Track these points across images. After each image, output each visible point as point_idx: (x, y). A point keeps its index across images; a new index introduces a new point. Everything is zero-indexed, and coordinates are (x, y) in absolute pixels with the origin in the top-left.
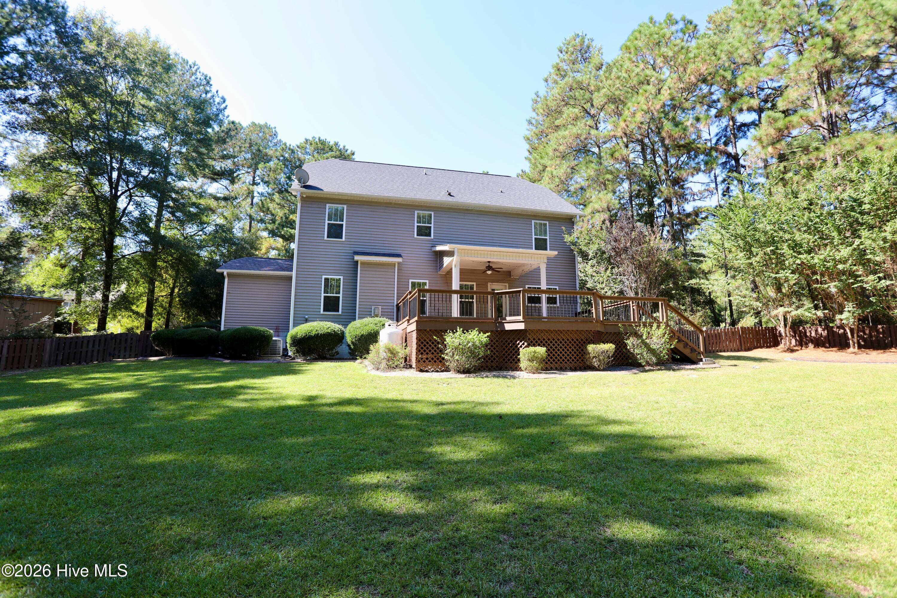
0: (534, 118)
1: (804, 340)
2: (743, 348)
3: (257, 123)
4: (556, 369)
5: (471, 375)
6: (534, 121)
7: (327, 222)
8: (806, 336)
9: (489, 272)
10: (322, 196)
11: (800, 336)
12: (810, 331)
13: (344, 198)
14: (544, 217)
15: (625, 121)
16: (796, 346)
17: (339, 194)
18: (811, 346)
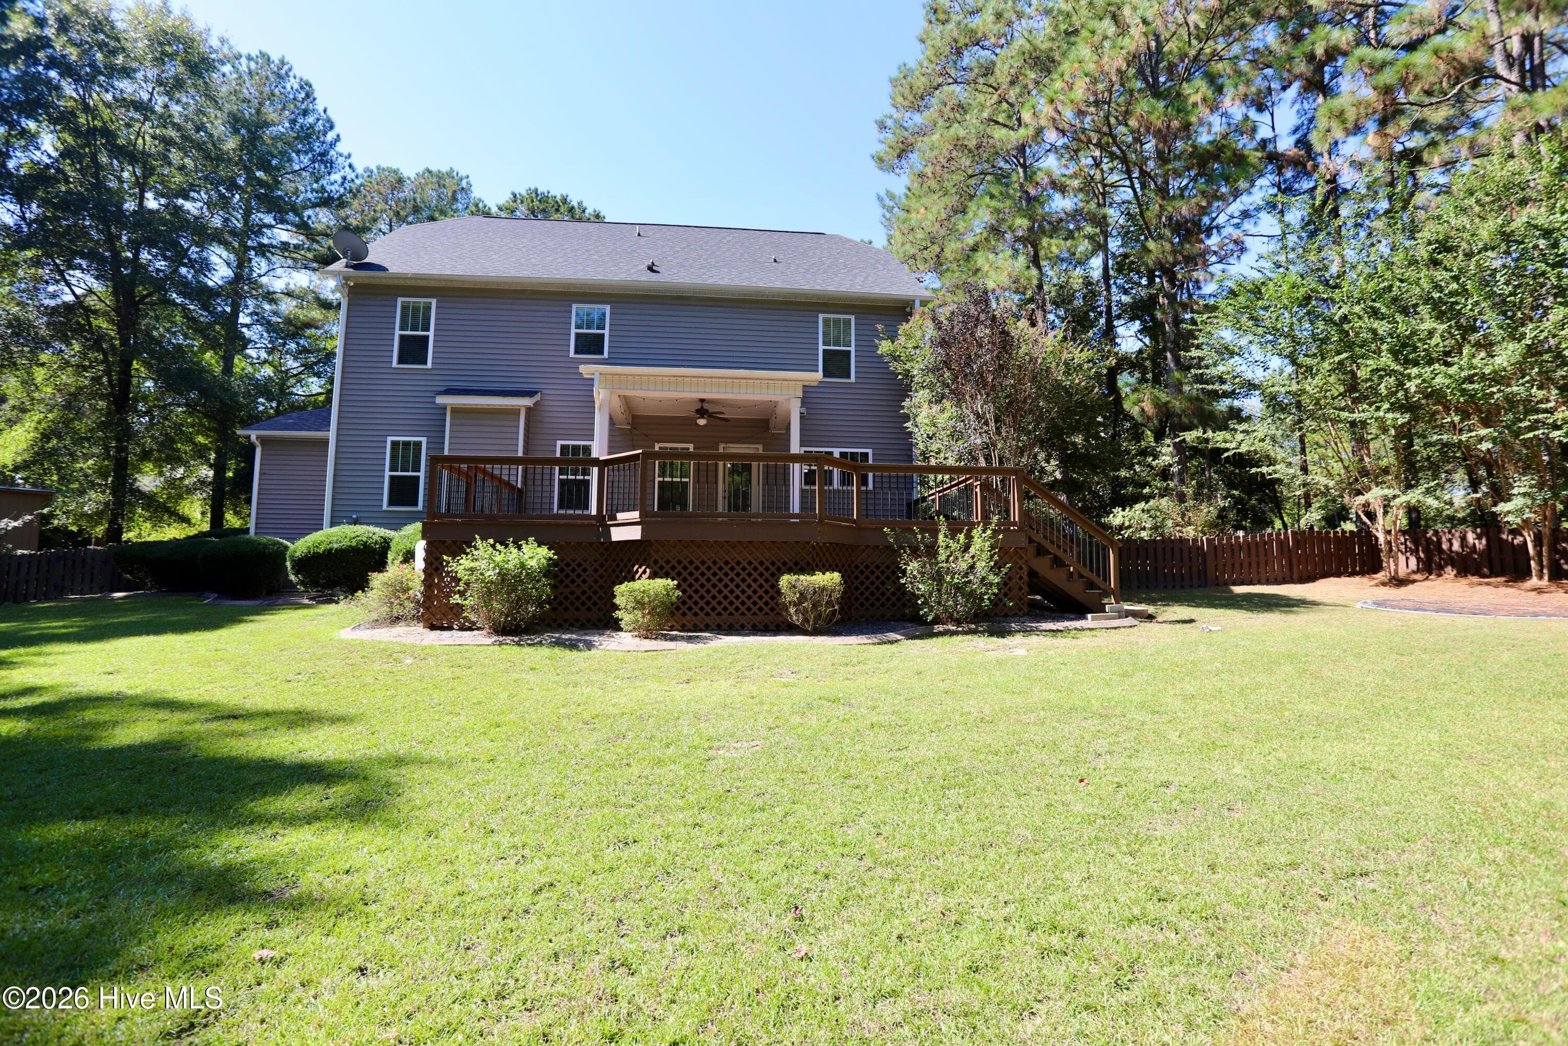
0: (891, 117)
1: (1437, 559)
2: (1295, 576)
3: (434, 169)
4: (707, 628)
5: (508, 639)
6: (889, 123)
7: (398, 332)
8: (1441, 551)
9: (702, 422)
10: (384, 282)
11: (1427, 551)
12: (1450, 541)
13: (432, 284)
14: (846, 306)
15: (1052, 101)
16: (1418, 571)
17: (417, 277)
18: (1450, 572)
